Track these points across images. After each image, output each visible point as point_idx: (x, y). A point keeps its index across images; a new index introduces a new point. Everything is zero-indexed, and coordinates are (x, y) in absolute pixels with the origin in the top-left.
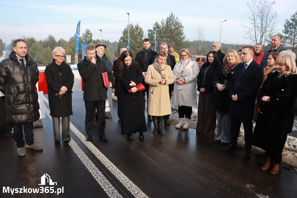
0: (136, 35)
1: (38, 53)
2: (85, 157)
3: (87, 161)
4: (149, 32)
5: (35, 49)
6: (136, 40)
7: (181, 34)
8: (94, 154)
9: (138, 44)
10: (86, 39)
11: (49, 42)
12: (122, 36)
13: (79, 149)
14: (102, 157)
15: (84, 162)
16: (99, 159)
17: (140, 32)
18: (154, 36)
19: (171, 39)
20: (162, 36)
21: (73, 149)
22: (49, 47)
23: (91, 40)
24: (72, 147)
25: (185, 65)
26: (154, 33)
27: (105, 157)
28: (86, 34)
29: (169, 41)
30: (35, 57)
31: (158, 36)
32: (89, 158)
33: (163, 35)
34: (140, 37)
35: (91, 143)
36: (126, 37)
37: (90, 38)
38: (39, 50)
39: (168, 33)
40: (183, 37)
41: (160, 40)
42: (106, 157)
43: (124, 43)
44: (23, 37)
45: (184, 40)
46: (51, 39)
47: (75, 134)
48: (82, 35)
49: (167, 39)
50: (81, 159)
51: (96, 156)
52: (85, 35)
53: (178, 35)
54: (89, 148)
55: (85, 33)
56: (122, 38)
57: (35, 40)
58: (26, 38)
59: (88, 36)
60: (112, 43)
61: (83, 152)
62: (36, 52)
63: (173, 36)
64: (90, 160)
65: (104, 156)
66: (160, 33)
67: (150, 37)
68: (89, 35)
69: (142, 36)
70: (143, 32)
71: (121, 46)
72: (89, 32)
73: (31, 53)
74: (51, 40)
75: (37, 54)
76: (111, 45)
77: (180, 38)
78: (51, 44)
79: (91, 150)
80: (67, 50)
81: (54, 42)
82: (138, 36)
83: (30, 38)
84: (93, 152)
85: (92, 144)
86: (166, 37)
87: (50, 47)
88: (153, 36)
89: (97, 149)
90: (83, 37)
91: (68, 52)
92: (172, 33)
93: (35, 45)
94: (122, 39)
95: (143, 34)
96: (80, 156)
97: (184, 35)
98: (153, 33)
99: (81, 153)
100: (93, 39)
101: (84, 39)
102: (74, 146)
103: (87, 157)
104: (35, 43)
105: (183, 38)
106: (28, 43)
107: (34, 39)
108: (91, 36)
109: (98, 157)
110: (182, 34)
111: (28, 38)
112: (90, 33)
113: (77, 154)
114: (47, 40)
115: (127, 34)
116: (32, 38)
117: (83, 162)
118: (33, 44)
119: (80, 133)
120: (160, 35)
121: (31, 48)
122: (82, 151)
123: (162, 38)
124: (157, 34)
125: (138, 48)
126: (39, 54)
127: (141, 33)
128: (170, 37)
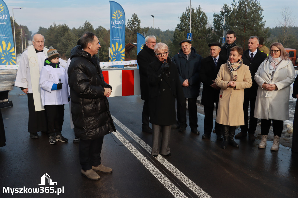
0: (197, 22)
1: (72, 44)
2: (160, 174)
3: (164, 179)
4: (215, 18)
5: (69, 39)
6: (197, 29)
7: (259, 20)
8: (170, 171)
9: (200, 34)
10: (132, 27)
12: (179, 23)
13: (150, 164)
14: (180, 175)
15: (160, 179)
16: (177, 177)
17: (202, 18)
18: (222, 23)
19: (244, 27)
20: (233, 23)
21: (144, 164)
23: (139, 28)
24: (141, 162)
25: (276, 64)
26: (222, 19)
27: (184, 176)
28: (133, 21)
29: (242, 30)
30: (68, 49)
31: (227, 23)
32: (164, 175)
33: (234, 21)
34: (203, 25)
35: (163, 158)
36: (185, 25)
37: (138, 25)
38: (73, 41)
39: (241, 18)
40: (262, 23)
41: (229, 28)
42: (186, 176)
43: (181, 32)
44: (54, 23)
45: (262, 28)
46: (88, 26)
47: (141, 146)
48: (128, 22)
49: (239, 26)
50: (155, 176)
51: (173, 173)
52: (131, 22)
53: (255, 20)
54: (162, 163)
55: (131, 20)
56: (179, 26)
58: (57, 25)
59: (135, 24)
60: (164, 32)
61: (156, 168)
62: (69, 42)
63: (248, 22)
64: (167, 178)
65: (183, 174)
66: (230, 18)
67: (217, 24)
68: (136, 22)
69: (205, 23)
70: (207, 18)
71: (178, 36)
72: (136, 18)
73: (63, 44)
74: (88, 28)
75: (70, 45)
76: (162, 35)
77: (258, 24)
79: (165, 166)
81: (91, 31)
82: (199, 23)
83: (61, 25)
84: (168, 168)
85: (165, 160)
86: (238, 24)
88: (220, 23)
89: (172, 165)
90: (129, 25)
92: (246, 18)
93: (68, 35)
94: (178, 28)
95: (206, 21)
96: (154, 172)
97: (263, 21)
98: (220, 18)
99: (154, 169)
100: (141, 27)
101: (130, 27)
102: (144, 160)
103: (163, 175)
104: (69, 31)
105: (263, 25)
106: (59, 32)
107: (67, 27)
108: (139, 22)
109: (175, 175)
110: (261, 19)
111: (60, 25)
112: (138, 19)
113: (149, 170)
114: (83, 28)
115: (185, 21)
116: (65, 25)
117: (158, 179)
118: (66, 33)
119: (147, 145)
120: (229, 21)
121: (64, 38)
122: (154, 167)
123: (232, 26)
124: (225, 20)
125: (199, 39)
126: (73, 46)
127: (204, 20)
128: (243, 24)
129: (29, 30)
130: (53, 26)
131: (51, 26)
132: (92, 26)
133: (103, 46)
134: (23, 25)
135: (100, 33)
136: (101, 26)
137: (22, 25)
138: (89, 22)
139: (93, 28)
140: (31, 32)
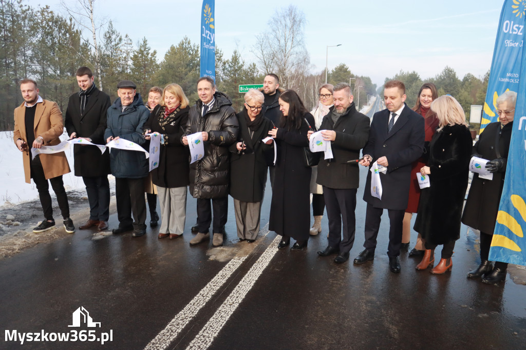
11: (443, 80)
22: (441, 88)
44: (401, 71)
46: (449, 74)
57: (418, 77)
58: (404, 74)
74: (449, 77)
78: (447, 84)
80: (477, 95)
81: (453, 81)
83: (410, 73)
87: (445, 90)
91: (479, 100)
107: (416, 75)
111: (408, 73)
114: (440, 76)
116: (414, 72)
118: (414, 84)
129: (373, 82)
130: (399, 75)
131: (396, 76)
132: (455, 73)
133: (467, 103)
134: (365, 75)
135: (466, 84)
136: (469, 74)
137: (363, 76)
138: (451, 68)
139: (456, 77)
140: (375, 86)
